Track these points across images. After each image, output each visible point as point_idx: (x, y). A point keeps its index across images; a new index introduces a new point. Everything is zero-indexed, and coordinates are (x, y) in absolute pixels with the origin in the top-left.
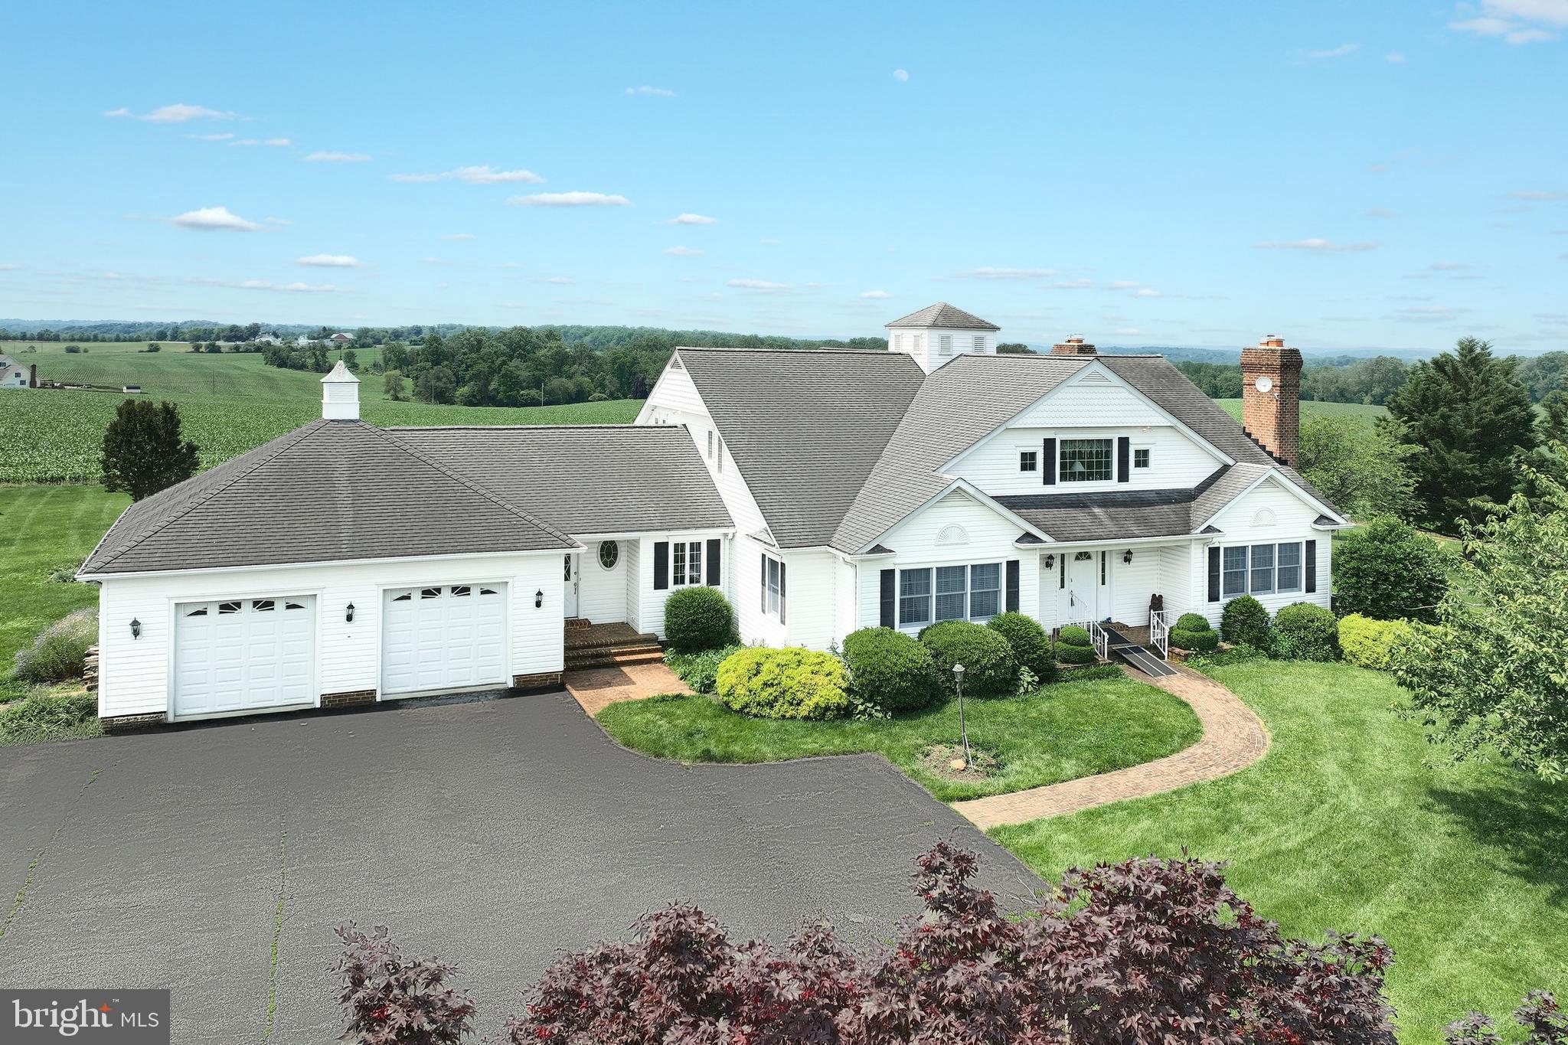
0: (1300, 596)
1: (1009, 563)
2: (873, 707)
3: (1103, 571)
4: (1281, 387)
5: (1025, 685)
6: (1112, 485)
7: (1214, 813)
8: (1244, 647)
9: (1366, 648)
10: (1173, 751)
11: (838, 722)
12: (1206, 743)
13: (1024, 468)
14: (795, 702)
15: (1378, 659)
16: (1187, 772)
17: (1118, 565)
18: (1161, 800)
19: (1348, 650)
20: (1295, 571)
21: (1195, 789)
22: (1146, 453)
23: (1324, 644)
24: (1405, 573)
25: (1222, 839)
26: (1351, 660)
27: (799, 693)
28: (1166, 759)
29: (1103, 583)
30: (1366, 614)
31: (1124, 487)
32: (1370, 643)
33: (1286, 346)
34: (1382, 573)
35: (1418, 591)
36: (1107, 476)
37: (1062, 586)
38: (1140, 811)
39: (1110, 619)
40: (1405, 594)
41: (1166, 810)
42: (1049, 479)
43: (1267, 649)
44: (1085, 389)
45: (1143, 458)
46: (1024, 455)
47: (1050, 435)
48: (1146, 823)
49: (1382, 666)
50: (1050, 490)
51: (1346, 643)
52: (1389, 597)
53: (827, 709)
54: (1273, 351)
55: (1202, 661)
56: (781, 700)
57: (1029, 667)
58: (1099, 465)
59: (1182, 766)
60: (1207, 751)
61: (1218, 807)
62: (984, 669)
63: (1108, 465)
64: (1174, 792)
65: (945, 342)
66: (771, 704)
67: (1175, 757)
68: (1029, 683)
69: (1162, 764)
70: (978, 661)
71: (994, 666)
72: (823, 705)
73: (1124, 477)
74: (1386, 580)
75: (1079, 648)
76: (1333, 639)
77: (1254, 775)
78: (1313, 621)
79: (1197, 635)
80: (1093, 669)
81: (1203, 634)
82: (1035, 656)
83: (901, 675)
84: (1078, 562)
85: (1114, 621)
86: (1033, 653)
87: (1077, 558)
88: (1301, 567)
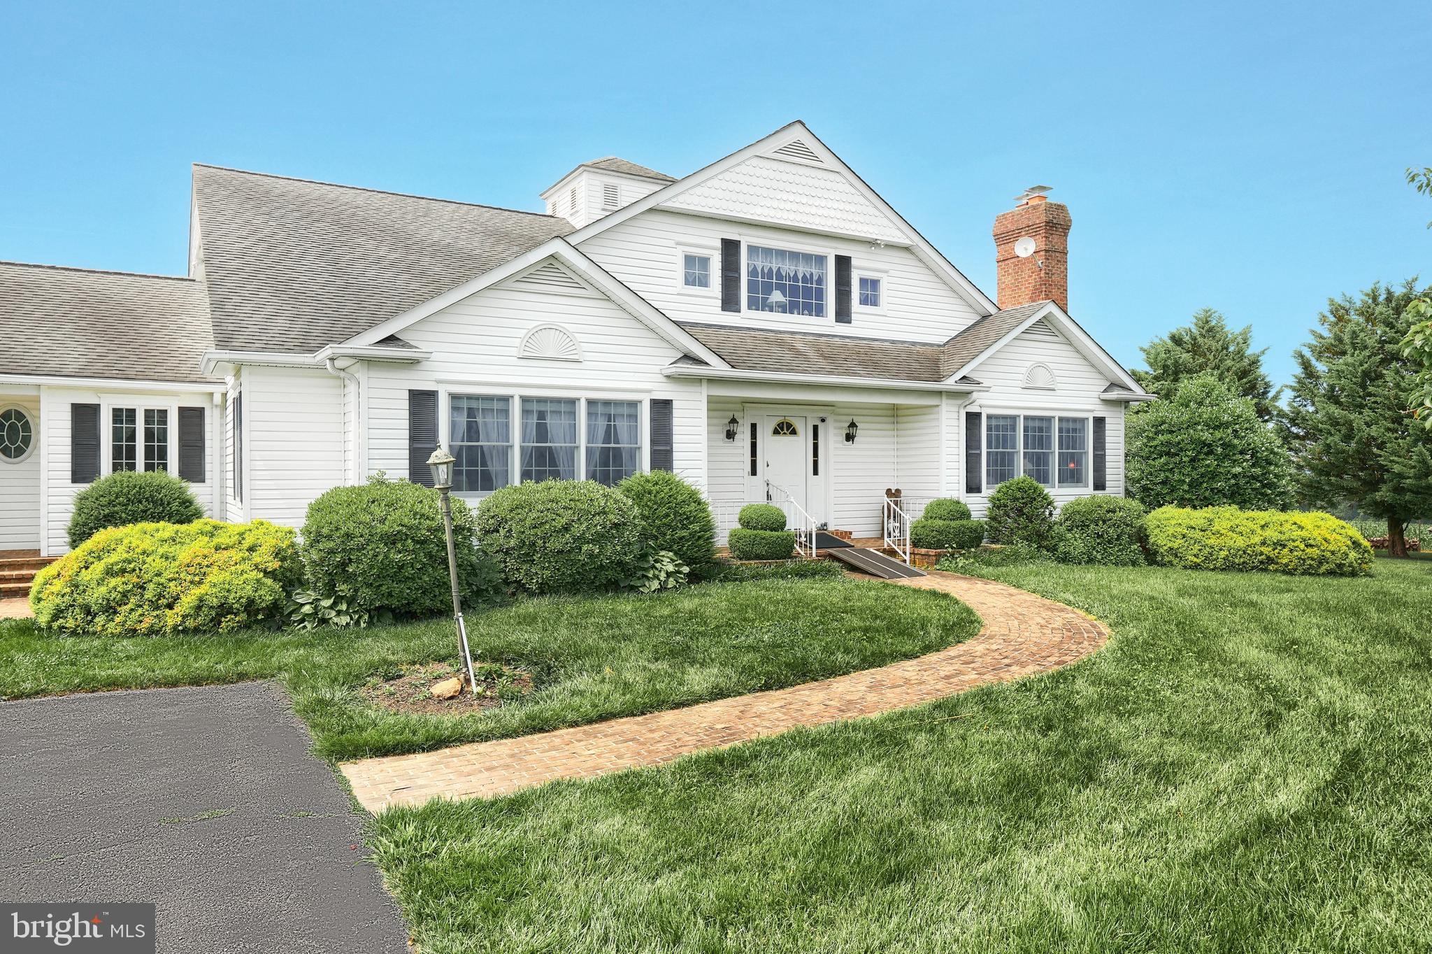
0: (1084, 492)
1: (655, 403)
2: (331, 607)
3: (816, 454)
4: (1046, 251)
5: (663, 576)
6: (826, 324)
7: (1044, 743)
8: (1022, 547)
9: (1192, 542)
10: (927, 649)
11: (243, 635)
12: (991, 637)
13: (689, 281)
14: (163, 601)
15: (1211, 554)
16: (962, 677)
17: (837, 445)
18: (905, 723)
19: (1165, 548)
20: (1077, 459)
21: (986, 698)
22: (875, 284)
23: (1131, 543)
24: (1236, 441)
25: (1085, 798)
26: (1170, 562)
27: (172, 584)
28: (915, 662)
29: (816, 472)
30: (1182, 503)
31: (842, 329)
32: (1198, 534)
33: (1053, 198)
34: (1204, 444)
35: (1253, 465)
36: (819, 311)
37: (754, 472)
38: (852, 747)
39: (825, 525)
40: (1238, 470)
41: (921, 741)
42: (729, 302)
43: (1050, 549)
44: (782, 166)
45: (871, 290)
46: (689, 260)
47: (732, 234)
48: (866, 774)
49: (1218, 565)
50: (730, 319)
51: (1160, 540)
52: (1214, 476)
53: (224, 609)
54: (1034, 208)
55: (961, 562)
56: (133, 600)
57: (676, 554)
58: (807, 292)
59: (947, 669)
60: (994, 647)
61: (1050, 728)
62: (581, 540)
63: (820, 294)
64: (938, 707)
65: (610, 193)
66: (110, 609)
67: (933, 657)
68: (669, 575)
69: (908, 669)
70: (566, 529)
71: (599, 539)
72: (215, 602)
73: (843, 314)
74: (1211, 452)
75: (768, 533)
76: (1141, 537)
77: (1109, 669)
78: (1114, 512)
79: (953, 524)
80: (789, 564)
81: (964, 522)
82: (685, 533)
83: (391, 540)
84: (777, 438)
85: (831, 528)
86: (682, 528)
87: (776, 432)
88: (1087, 453)
